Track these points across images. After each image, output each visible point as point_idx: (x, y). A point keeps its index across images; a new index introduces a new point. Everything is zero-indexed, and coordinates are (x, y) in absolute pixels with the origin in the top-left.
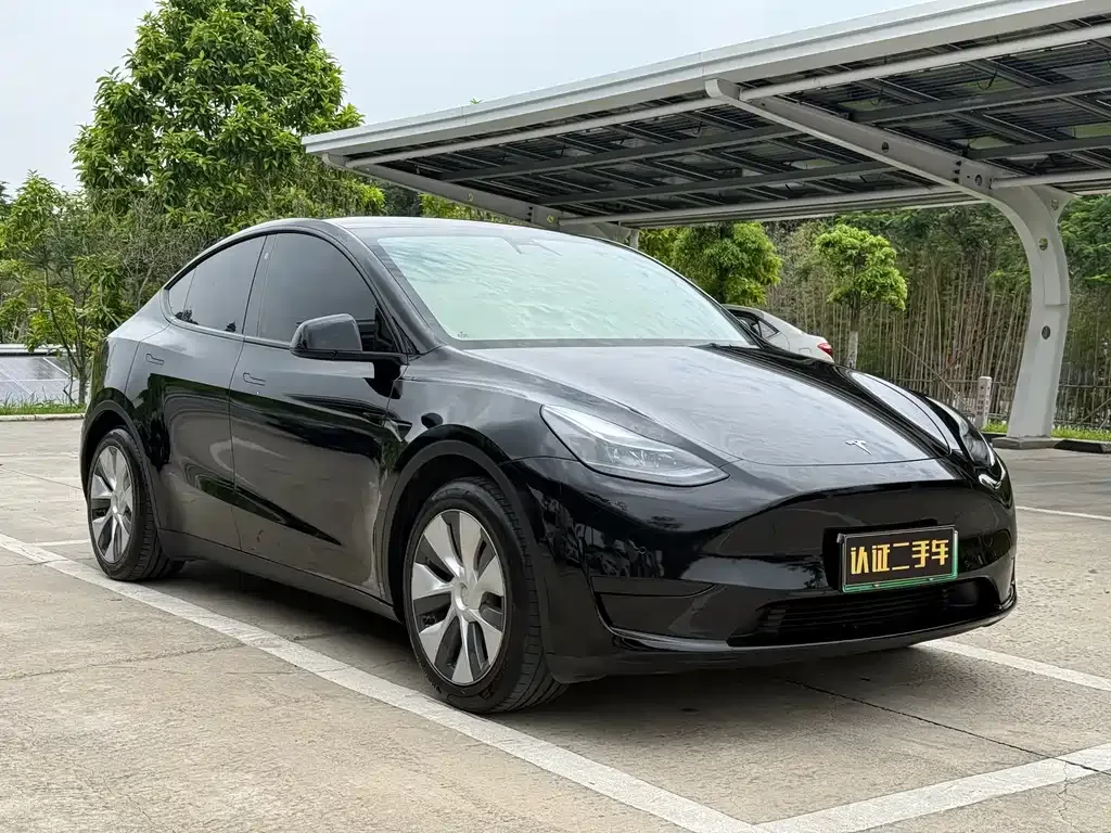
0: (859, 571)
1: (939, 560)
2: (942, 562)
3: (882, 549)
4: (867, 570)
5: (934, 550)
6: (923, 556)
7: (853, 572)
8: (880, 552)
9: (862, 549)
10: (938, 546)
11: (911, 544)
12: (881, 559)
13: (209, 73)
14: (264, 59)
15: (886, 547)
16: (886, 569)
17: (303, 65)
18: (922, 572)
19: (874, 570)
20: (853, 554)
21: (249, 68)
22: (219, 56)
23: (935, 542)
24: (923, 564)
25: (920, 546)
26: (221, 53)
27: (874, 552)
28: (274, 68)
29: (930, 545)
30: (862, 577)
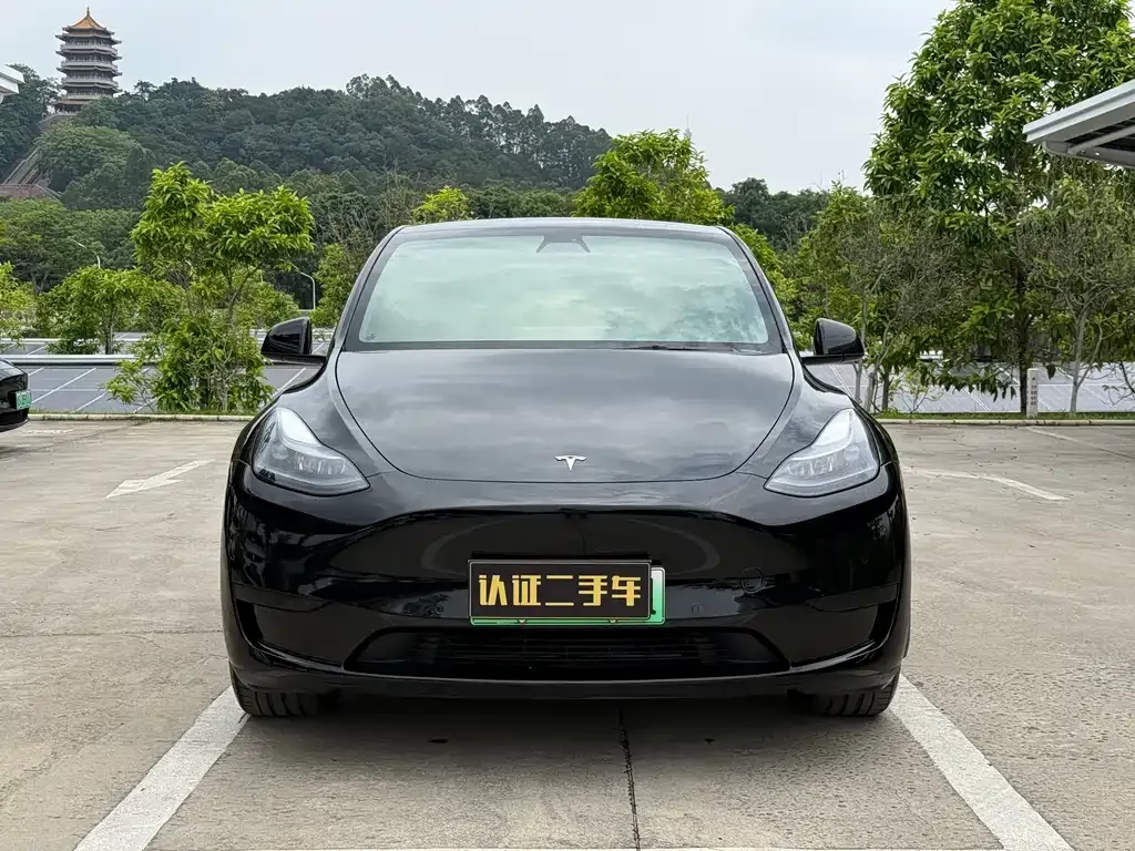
0: (492, 602)
1: (625, 599)
2: (630, 603)
3: (528, 580)
4: (504, 602)
5: (615, 586)
6: (597, 594)
7: (483, 602)
8: (525, 584)
9: (496, 578)
10: (623, 583)
11: (576, 578)
12: (527, 591)
13: (987, 66)
14: (1048, 44)
15: (535, 580)
16: (534, 602)
17: (1100, 45)
18: (594, 612)
19: (516, 603)
20: (483, 584)
21: (1032, 57)
22: (1000, 48)
23: (616, 579)
24: (597, 602)
25: (592, 581)
26: (1002, 44)
27: (516, 583)
28: (1062, 51)
29: (610, 582)
30: (497, 610)
